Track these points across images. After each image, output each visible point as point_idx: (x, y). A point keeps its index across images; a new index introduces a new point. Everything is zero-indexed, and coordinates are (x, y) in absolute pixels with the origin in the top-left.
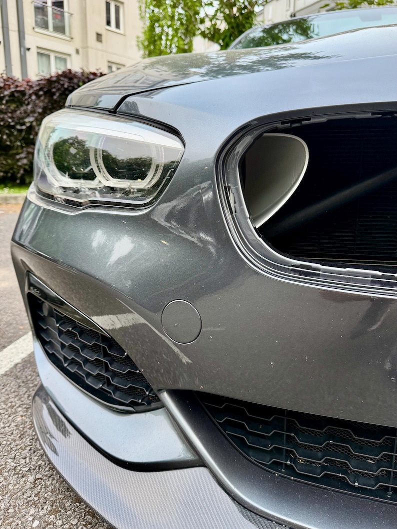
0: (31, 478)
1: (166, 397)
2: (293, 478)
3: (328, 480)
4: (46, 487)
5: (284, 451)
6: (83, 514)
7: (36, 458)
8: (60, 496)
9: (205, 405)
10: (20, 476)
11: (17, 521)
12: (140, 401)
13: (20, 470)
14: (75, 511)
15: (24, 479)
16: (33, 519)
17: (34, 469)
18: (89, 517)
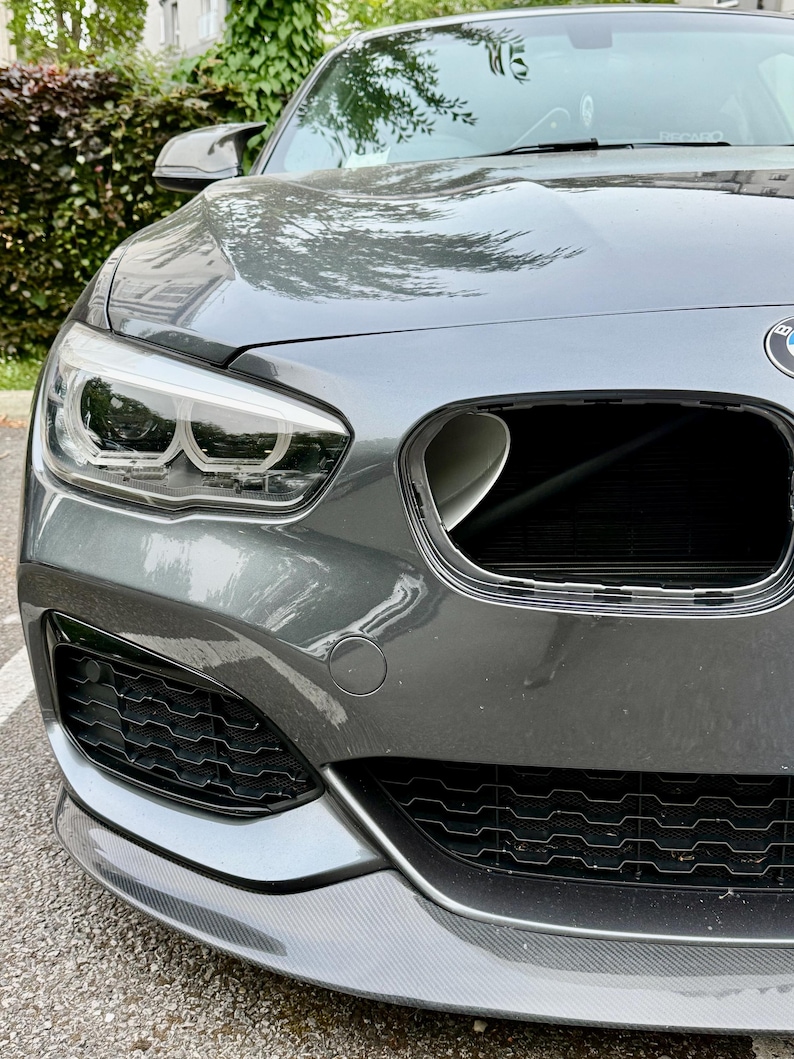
0: (70, 964)
1: (330, 776)
2: (511, 872)
3: (558, 867)
4: (101, 972)
5: (498, 835)
6: (182, 997)
7: (63, 937)
8: (132, 980)
9: (384, 784)
10: (47, 964)
11: (77, 1018)
12: (280, 794)
13: (44, 956)
14: (165, 995)
15: (58, 966)
16: (102, 1013)
17: (69, 952)
18: (193, 999)
